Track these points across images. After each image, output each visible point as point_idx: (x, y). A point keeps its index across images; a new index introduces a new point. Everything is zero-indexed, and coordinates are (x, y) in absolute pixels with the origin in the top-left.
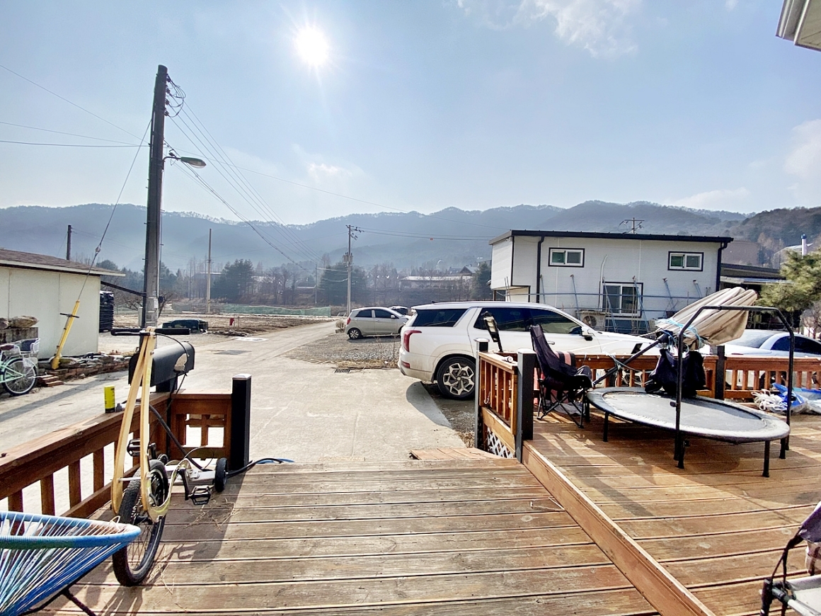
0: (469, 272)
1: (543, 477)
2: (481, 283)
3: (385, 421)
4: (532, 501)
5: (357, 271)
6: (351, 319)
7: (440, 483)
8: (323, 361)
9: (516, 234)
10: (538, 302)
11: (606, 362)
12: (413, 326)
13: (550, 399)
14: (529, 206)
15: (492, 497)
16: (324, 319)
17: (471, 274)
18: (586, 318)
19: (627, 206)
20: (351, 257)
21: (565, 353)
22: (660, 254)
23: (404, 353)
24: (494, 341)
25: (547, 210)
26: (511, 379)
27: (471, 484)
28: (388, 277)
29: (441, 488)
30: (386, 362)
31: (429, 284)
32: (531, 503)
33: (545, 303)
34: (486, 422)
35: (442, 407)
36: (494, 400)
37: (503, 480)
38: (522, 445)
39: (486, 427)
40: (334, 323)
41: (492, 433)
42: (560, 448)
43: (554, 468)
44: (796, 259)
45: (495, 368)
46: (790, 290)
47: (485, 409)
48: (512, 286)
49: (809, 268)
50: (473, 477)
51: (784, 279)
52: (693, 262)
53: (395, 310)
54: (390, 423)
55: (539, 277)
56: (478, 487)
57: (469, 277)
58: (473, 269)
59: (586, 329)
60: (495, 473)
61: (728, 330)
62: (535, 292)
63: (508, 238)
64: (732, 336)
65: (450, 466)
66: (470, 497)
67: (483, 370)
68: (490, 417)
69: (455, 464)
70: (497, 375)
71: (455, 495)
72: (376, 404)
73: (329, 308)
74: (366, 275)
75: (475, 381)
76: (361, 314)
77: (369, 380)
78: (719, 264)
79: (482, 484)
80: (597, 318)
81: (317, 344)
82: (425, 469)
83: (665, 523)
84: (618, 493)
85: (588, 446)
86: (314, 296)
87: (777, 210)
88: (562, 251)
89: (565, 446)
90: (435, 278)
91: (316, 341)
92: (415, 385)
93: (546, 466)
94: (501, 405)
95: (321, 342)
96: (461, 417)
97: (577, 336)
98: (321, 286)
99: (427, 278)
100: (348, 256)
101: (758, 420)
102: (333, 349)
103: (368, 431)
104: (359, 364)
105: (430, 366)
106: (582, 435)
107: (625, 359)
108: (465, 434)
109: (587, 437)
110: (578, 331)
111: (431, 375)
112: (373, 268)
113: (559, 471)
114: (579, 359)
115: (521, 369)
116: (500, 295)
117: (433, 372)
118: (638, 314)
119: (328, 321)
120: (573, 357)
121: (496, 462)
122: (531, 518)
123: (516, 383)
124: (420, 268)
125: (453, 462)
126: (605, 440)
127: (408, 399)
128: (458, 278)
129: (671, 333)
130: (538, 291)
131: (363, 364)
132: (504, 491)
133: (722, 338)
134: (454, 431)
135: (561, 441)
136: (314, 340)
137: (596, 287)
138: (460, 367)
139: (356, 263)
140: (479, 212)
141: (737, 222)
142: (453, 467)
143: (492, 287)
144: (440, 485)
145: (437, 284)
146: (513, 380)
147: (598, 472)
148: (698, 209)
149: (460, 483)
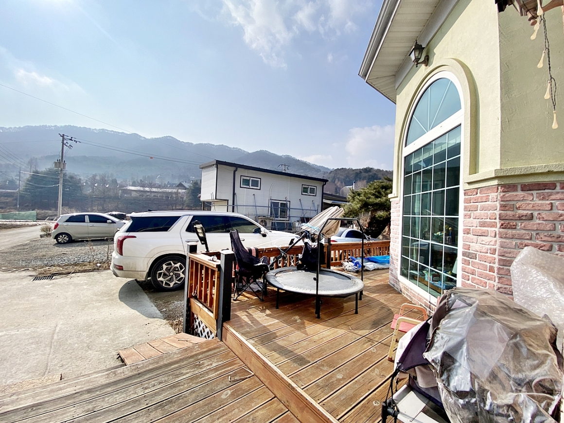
0: (184, 187)
1: (238, 351)
2: (193, 195)
3: (91, 326)
4: (231, 375)
5: (72, 177)
6: (59, 223)
7: (146, 385)
8: (18, 269)
9: (218, 163)
10: (233, 211)
11: (276, 252)
12: (127, 231)
13: (242, 283)
14: (227, 146)
15: (197, 383)
16: (27, 223)
17: (185, 188)
18: (262, 221)
19: (281, 156)
20: (64, 164)
21: (252, 248)
22: (298, 185)
23: (117, 257)
24: (202, 244)
25: (238, 151)
26: (215, 275)
27: (177, 376)
28: (107, 186)
29: (146, 391)
30: (99, 265)
31: (148, 194)
32: (229, 377)
33: (238, 212)
34: (193, 310)
35: (155, 301)
36: (201, 291)
37: (206, 362)
38: (222, 326)
39: (193, 314)
40: (39, 227)
41: (198, 318)
42: (250, 322)
43: (246, 342)
44: (353, 193)
45: (202, 266)
46: (351, 208)
47: (192, 300)
48: (216, 199)
49: (358, 197)
50: (180, 368)
51: (349, 202)
52: (312, 191)
53: (112, 215)
54: (96, 327)
55: (234, 194)
56: (185, 377)
57: (184, 191)
58: (187, 185)
59: (263, 229)
60: (199, 357)
61: (333, 229)
62: (232, 204)
63: (214, 165)
64: (334, 233)
65: (157, 363)
66: (176, 391)
67: (192, 268)
68: (197, 305)
69: (163, 359)
70: (203, 272)
71: (161, 394)
72: (83, 309)
73: (34, 212)
74: (82, 182)
75: (185, 275)
76: (71, 219)
77: (76, 285)
78: (323, 193)
79: (188, 373)
80: (267, 221)
81: (13, 250)
82: (131, 374)
83: (317, 366)
84: (289, 350)
85: (267, 315)
86: (16, 199)
87: (343, 168)
88: (248, 178)
89: (253, 320)
90: (154, 190)
91: (13, 248)
92: (128, 283)
93: (240, 341)
94: (206, 295)
95: (20, 248)
96: (172, 307)
97: (258, 235)
98: (26, 190)
99: (147, 189)
100: (60, 163)
101: (349, 280)
102: (34, 255)
103: (69, 341)
104: (66, 269)
105: (143, 266)
106: (263, 308)
107: (286, 249)
108: (175, 322)
109: (267, 308)
110: (258, 231)
111: (145, 274)
112: (91, 176)
113: (249, 344)
114: (260, 251)
115: (223, 267)
116: (207, 205)
117: (148, 271)
118: (288, 219)
119: (32, 226)
120: (257, 250)
121: (200, 345)
122: (230, 392)
123: (219, 278)
124: (141, 180)
125: (161, 358)
126: (277, 308)
127: (120, 298)
128: (175, 190)
129: (309, 232)
130: (233, 204)
131: (71, 269)
132: (207, 373)
133: (330, 234)
134: (165, 321)
135: (250, 316)
136: (10, 246)
137: (267, 203)
138: (173, 264)
139: (70, 170)
140: (192, 144)
141: (327, 172)
142: (161, 363)
143: (202, 199)
144: (146, 388)
145: (156, 194)
146: (216, 276)
147: (275, 336)
148: (312, 163)
149: (166, 378)
